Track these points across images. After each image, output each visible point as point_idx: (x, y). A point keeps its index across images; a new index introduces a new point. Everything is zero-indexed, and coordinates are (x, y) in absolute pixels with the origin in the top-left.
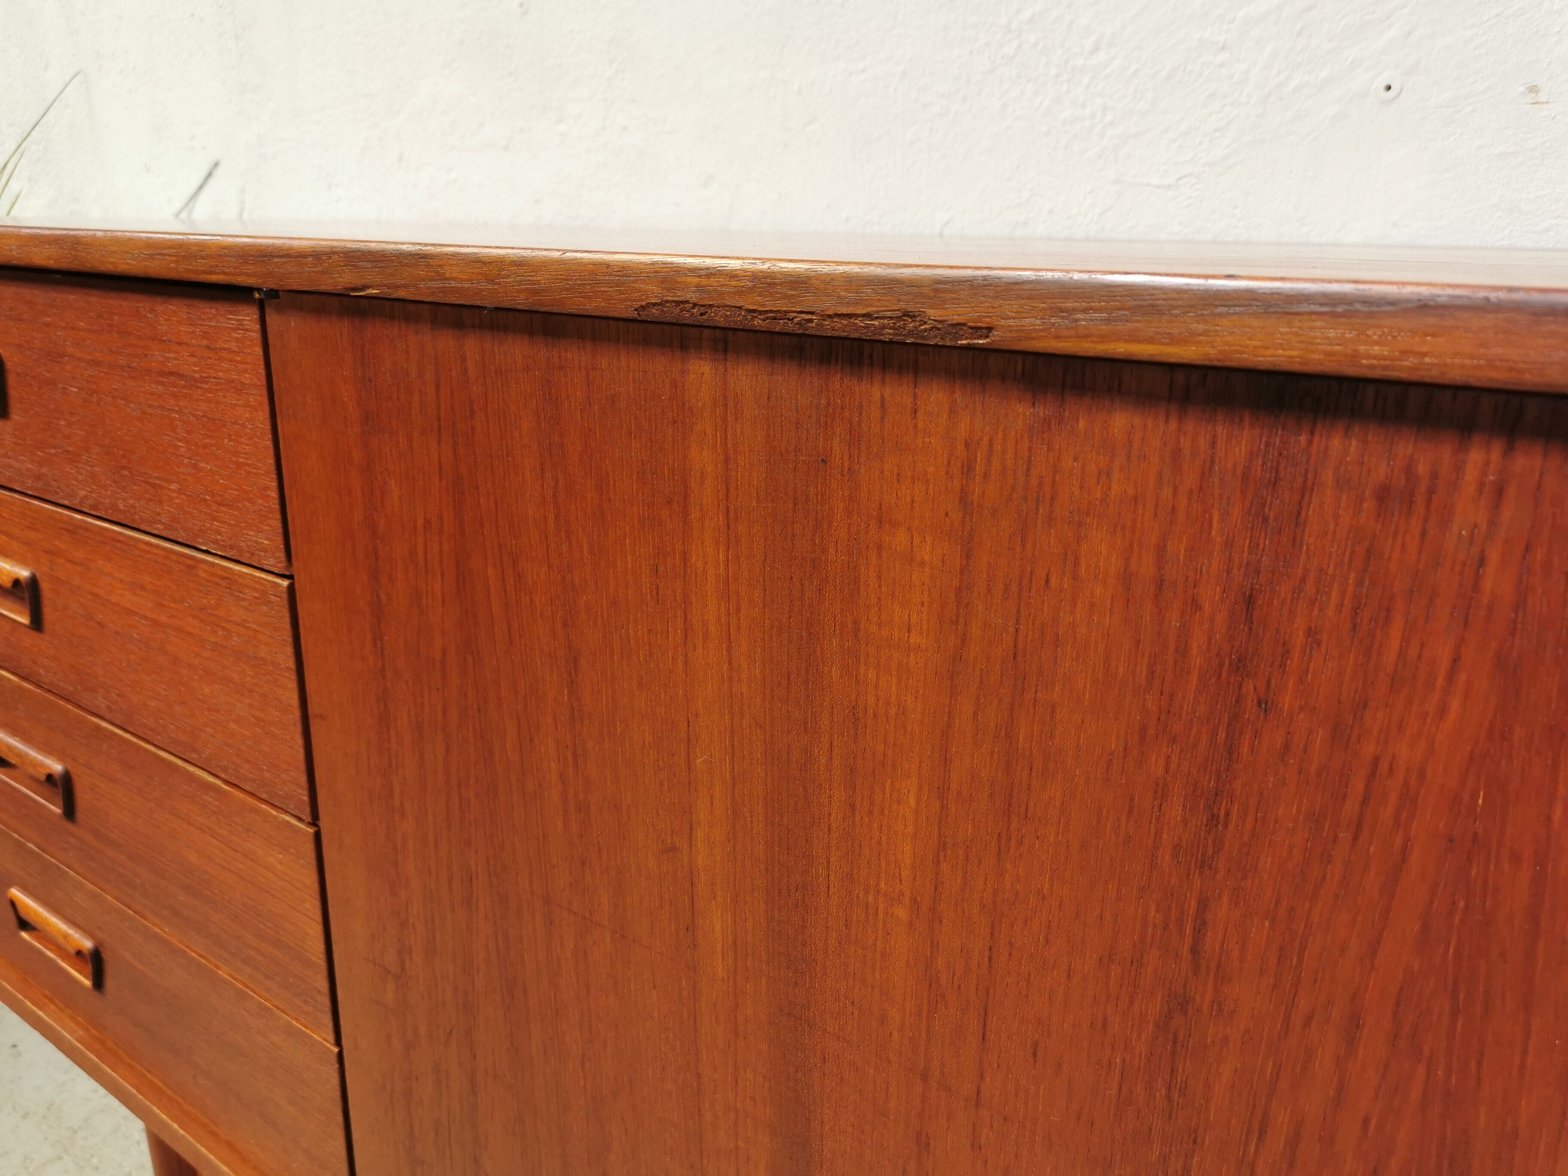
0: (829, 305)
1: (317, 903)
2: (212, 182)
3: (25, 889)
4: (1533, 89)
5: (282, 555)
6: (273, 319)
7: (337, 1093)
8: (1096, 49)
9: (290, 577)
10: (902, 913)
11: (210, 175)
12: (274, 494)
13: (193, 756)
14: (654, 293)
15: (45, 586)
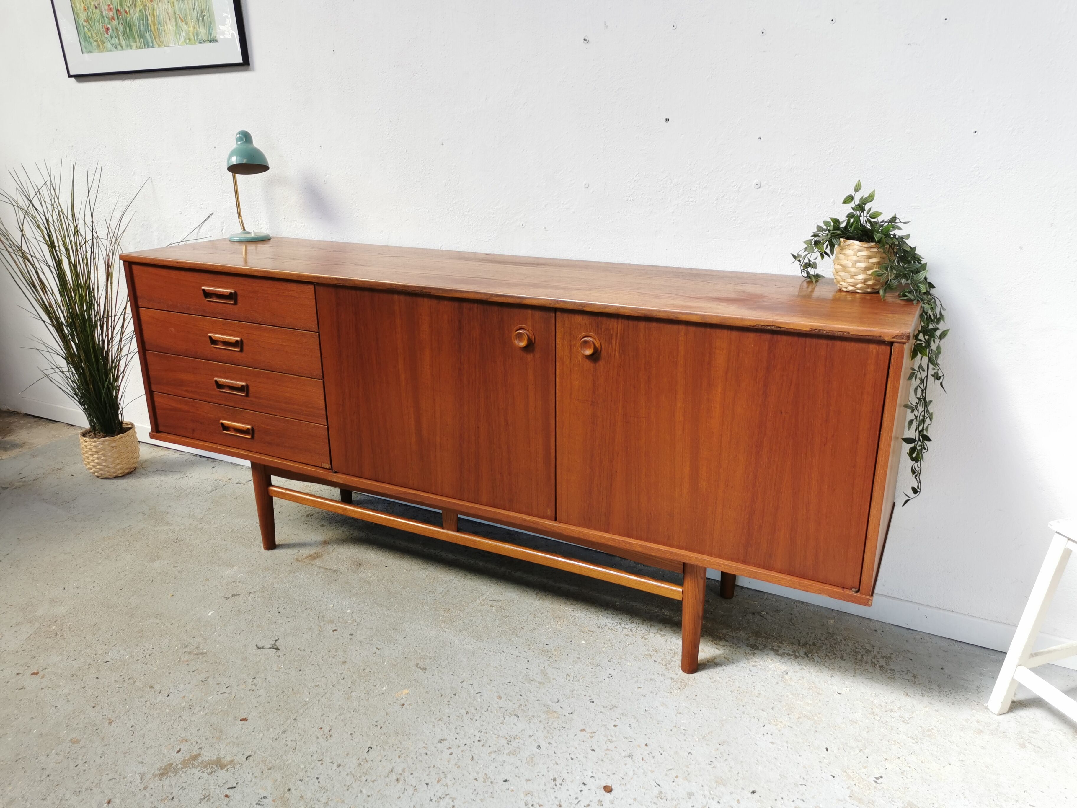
0: (412, 289)
1: (323, 396)
2: (209, 219)
3: (225, 419)
4: (545, 228)
5: (317, 328)
6: (317, 287)
7: (327, 436)
8: (469, 211)
9: (319, 332)
10: (428, 367)
11: (209, 217)
12: (316, 317)
13: (290, 372)
14: (389, 287)
15: (245, 341)
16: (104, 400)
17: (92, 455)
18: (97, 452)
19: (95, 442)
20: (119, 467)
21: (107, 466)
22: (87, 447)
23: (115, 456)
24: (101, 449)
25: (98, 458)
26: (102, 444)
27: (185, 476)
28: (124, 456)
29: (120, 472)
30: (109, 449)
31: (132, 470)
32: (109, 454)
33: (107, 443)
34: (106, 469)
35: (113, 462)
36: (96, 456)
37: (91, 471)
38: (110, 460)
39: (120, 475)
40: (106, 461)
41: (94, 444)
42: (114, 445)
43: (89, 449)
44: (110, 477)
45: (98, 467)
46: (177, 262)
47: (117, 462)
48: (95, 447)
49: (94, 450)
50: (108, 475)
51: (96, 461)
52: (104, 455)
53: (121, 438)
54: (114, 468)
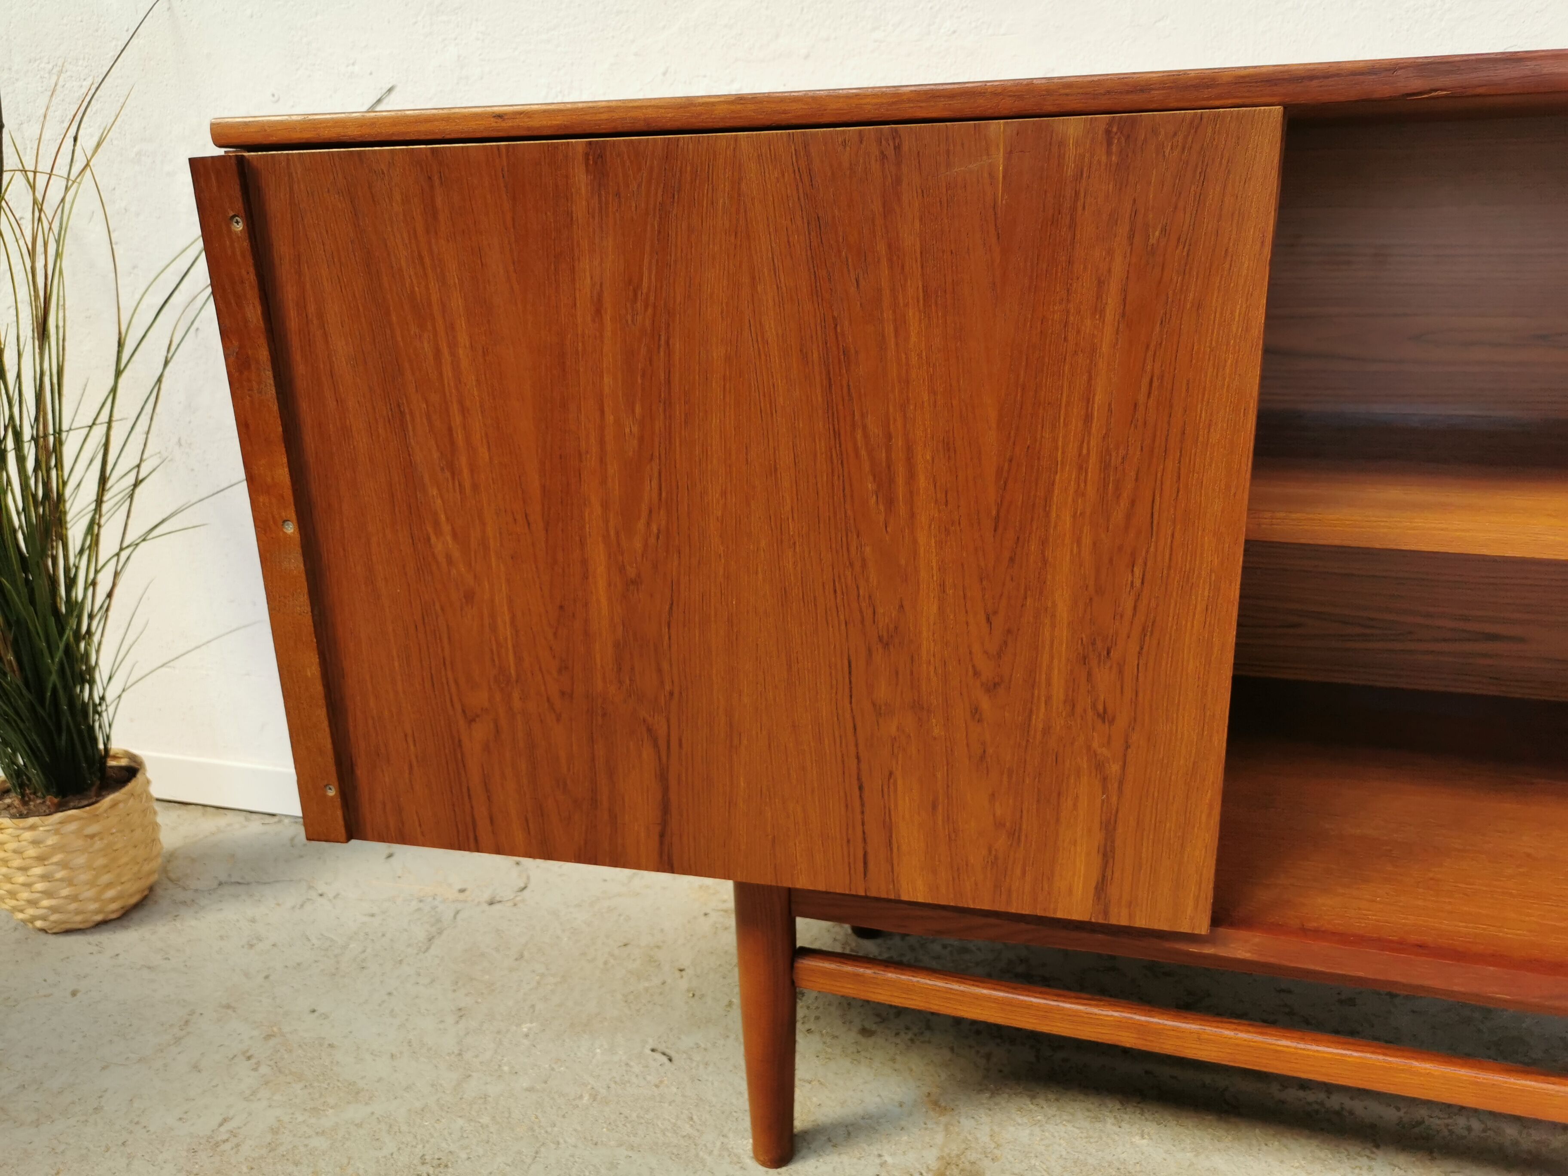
16: (54, 690)
17: (24, 869)
18: (41, 859)
19: (33, 828)
20: (111, 893)
21: (74, 898)
22: (6, 847)
23: (101, 861)
24: (55, 849)
25: (45, 877)
26: (57, 832)
27: (313, 894)
28: (124, 860)
29: (114, 906)
30: (79, 843)
31: (146, 893)
32: (81, 860)
33: (73, 827)
34: (73, 906)
35: (92, 884)
36: (38, 870)
37: (20, 916)
38: (84, 877)
39: (114, 916)
40: (69, 882)
41: (28, 835)
42: (93, 829)
43: (15, 851)
44: (81, 926)
45: (46, 903)
46: (500, 116)
47: (105, 878)
48: (35, 843)
49: (32, 852)
50: (77, 920)
51: (39, 886)
52: (64, 865)
53: (114, 805)
54: (95, 900)
